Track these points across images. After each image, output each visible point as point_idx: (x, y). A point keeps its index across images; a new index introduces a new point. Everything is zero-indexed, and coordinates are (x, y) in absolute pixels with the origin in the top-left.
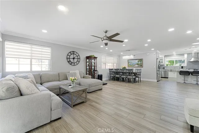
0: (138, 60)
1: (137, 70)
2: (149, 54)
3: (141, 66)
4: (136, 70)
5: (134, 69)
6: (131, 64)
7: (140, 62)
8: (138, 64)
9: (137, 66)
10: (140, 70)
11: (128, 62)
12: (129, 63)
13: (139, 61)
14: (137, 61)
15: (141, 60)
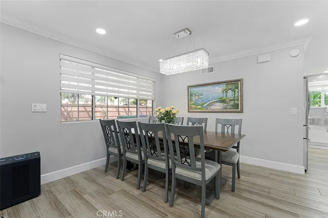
0: (224, 86)
1: (225, 123)
2: (268, 57)
3: (237, 107)
4: (220, 126)
5: (212, 118)
6: (200, 102)
7: (230, 93)
8: (223, 101)
9: (219, 106)
10: (237, 127)
11: (190, 95)
12: (194, 98)
13: (226, 91)
14: (219, 89)
15: (235, 84)
